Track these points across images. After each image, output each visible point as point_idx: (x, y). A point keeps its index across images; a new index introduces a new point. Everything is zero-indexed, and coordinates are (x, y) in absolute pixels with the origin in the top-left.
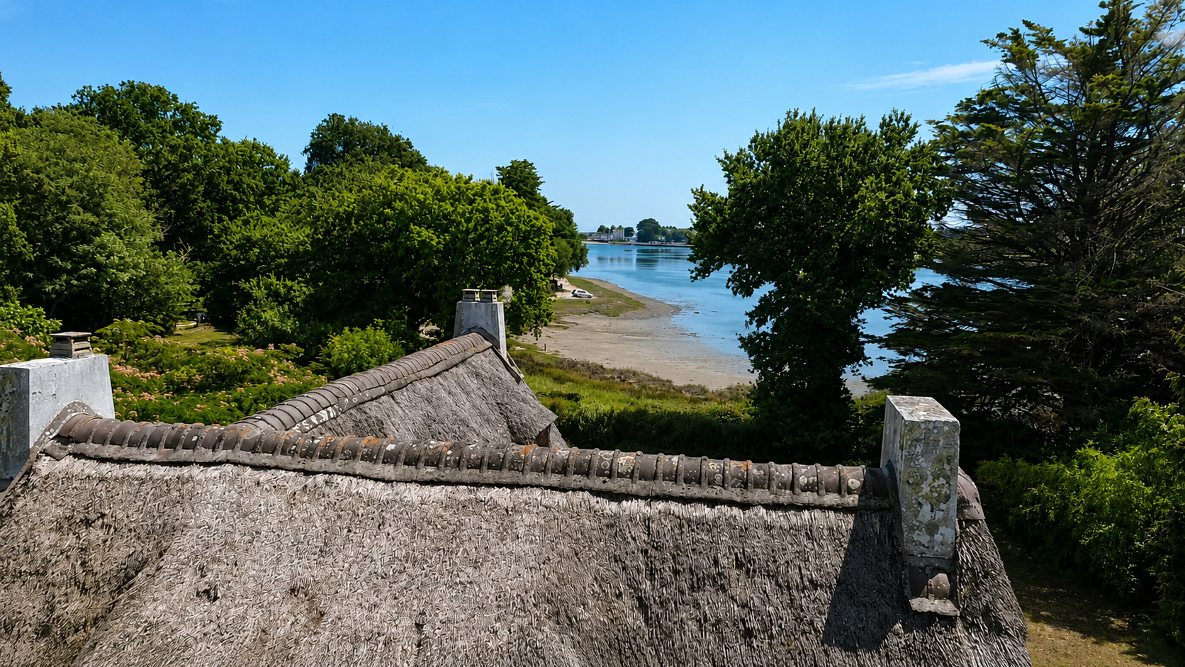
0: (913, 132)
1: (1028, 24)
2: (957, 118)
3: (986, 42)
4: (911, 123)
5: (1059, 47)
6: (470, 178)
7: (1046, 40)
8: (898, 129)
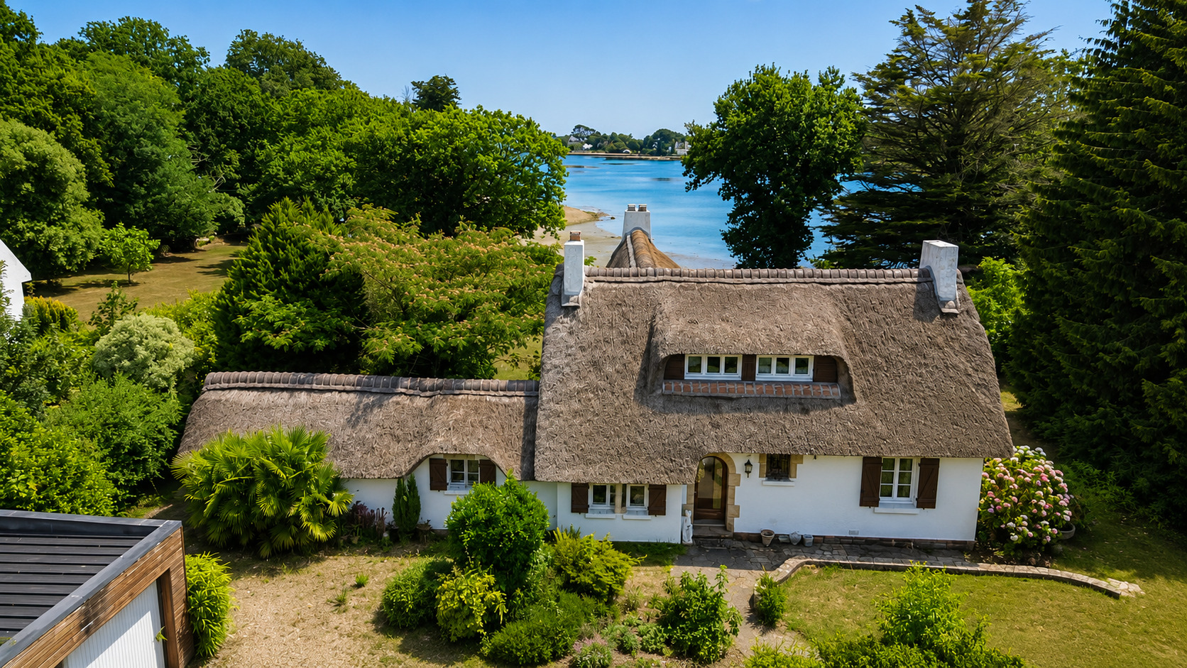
0: (842, 81)
1: (918, 8)
2: (873, 74)
3: (893, 22)
4: (840, 75)
5: (939, 25)
6: (510, 113)
7: (929, 19)
8: (831, 80)
